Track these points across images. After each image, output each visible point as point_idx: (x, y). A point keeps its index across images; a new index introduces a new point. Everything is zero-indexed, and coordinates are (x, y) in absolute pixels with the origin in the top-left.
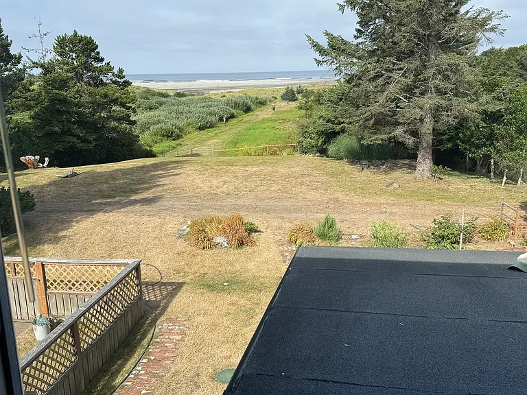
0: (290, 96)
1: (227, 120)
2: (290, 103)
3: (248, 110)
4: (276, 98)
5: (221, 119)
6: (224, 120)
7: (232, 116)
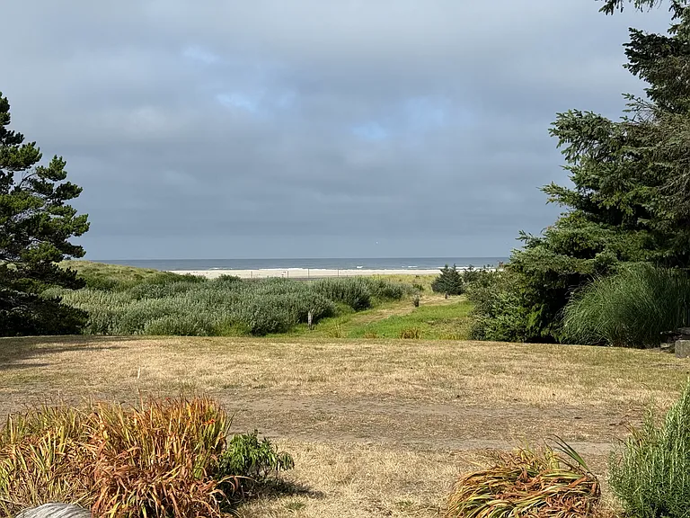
0: (449, 284)
1: (315, 320)
2: (451, 297)
3: (362, 304)
4: (421, 289)
5: (303, 318)
6: (310, 318)
7: (328, 313)
